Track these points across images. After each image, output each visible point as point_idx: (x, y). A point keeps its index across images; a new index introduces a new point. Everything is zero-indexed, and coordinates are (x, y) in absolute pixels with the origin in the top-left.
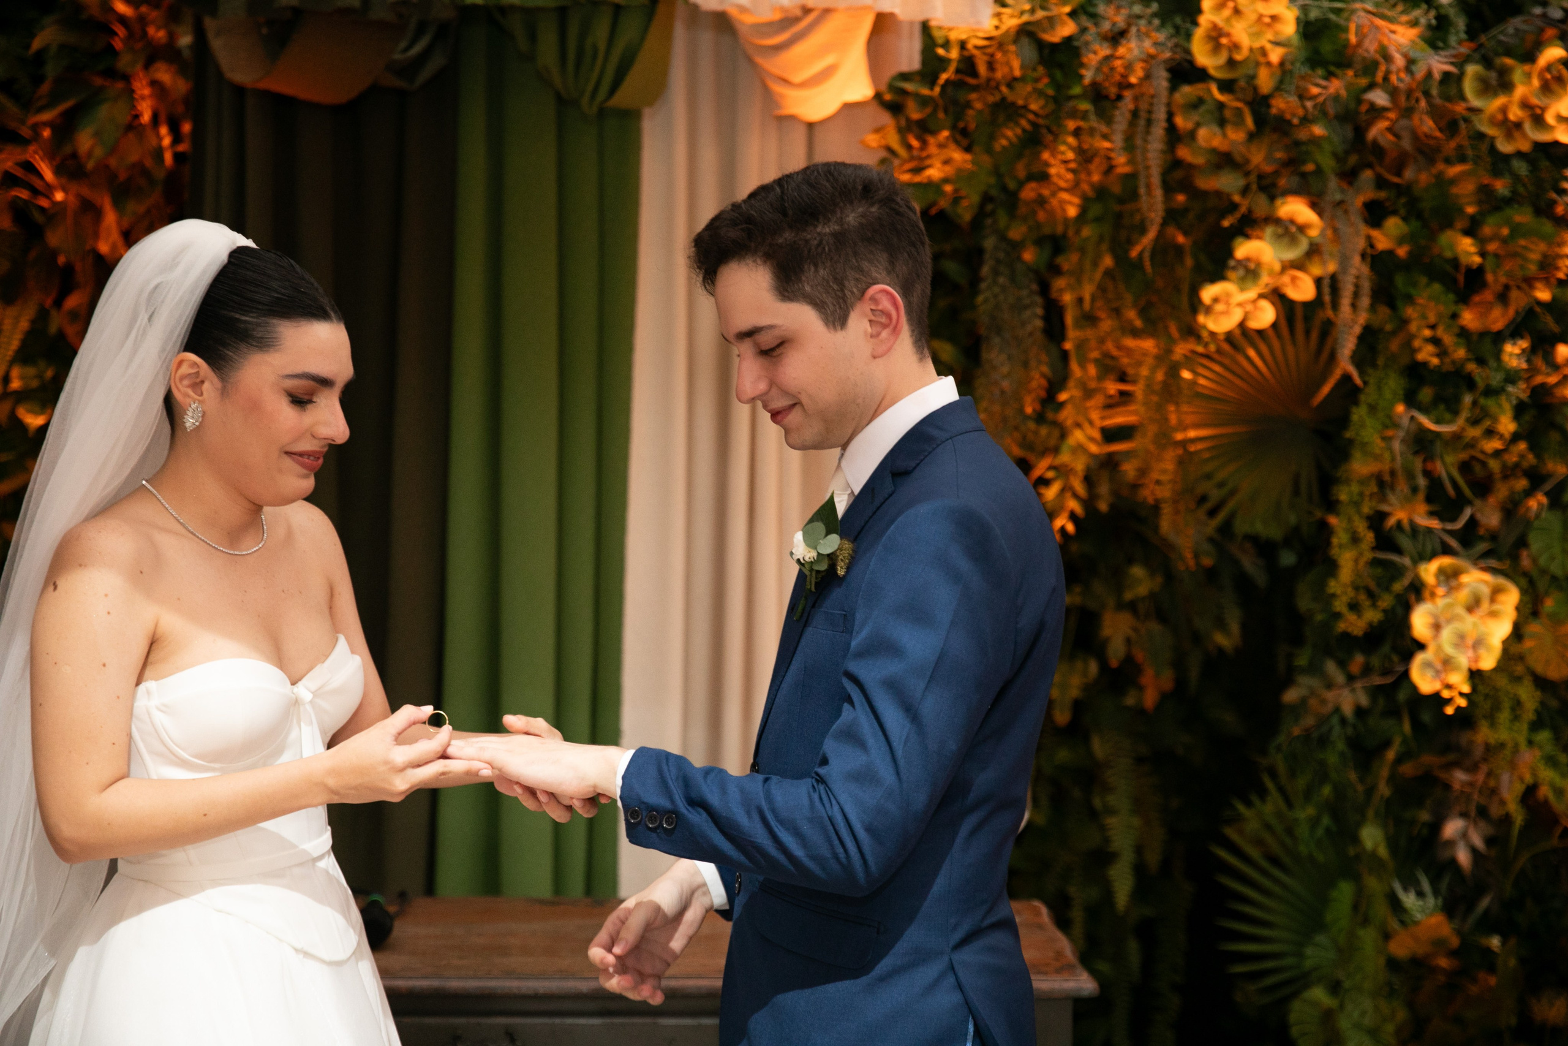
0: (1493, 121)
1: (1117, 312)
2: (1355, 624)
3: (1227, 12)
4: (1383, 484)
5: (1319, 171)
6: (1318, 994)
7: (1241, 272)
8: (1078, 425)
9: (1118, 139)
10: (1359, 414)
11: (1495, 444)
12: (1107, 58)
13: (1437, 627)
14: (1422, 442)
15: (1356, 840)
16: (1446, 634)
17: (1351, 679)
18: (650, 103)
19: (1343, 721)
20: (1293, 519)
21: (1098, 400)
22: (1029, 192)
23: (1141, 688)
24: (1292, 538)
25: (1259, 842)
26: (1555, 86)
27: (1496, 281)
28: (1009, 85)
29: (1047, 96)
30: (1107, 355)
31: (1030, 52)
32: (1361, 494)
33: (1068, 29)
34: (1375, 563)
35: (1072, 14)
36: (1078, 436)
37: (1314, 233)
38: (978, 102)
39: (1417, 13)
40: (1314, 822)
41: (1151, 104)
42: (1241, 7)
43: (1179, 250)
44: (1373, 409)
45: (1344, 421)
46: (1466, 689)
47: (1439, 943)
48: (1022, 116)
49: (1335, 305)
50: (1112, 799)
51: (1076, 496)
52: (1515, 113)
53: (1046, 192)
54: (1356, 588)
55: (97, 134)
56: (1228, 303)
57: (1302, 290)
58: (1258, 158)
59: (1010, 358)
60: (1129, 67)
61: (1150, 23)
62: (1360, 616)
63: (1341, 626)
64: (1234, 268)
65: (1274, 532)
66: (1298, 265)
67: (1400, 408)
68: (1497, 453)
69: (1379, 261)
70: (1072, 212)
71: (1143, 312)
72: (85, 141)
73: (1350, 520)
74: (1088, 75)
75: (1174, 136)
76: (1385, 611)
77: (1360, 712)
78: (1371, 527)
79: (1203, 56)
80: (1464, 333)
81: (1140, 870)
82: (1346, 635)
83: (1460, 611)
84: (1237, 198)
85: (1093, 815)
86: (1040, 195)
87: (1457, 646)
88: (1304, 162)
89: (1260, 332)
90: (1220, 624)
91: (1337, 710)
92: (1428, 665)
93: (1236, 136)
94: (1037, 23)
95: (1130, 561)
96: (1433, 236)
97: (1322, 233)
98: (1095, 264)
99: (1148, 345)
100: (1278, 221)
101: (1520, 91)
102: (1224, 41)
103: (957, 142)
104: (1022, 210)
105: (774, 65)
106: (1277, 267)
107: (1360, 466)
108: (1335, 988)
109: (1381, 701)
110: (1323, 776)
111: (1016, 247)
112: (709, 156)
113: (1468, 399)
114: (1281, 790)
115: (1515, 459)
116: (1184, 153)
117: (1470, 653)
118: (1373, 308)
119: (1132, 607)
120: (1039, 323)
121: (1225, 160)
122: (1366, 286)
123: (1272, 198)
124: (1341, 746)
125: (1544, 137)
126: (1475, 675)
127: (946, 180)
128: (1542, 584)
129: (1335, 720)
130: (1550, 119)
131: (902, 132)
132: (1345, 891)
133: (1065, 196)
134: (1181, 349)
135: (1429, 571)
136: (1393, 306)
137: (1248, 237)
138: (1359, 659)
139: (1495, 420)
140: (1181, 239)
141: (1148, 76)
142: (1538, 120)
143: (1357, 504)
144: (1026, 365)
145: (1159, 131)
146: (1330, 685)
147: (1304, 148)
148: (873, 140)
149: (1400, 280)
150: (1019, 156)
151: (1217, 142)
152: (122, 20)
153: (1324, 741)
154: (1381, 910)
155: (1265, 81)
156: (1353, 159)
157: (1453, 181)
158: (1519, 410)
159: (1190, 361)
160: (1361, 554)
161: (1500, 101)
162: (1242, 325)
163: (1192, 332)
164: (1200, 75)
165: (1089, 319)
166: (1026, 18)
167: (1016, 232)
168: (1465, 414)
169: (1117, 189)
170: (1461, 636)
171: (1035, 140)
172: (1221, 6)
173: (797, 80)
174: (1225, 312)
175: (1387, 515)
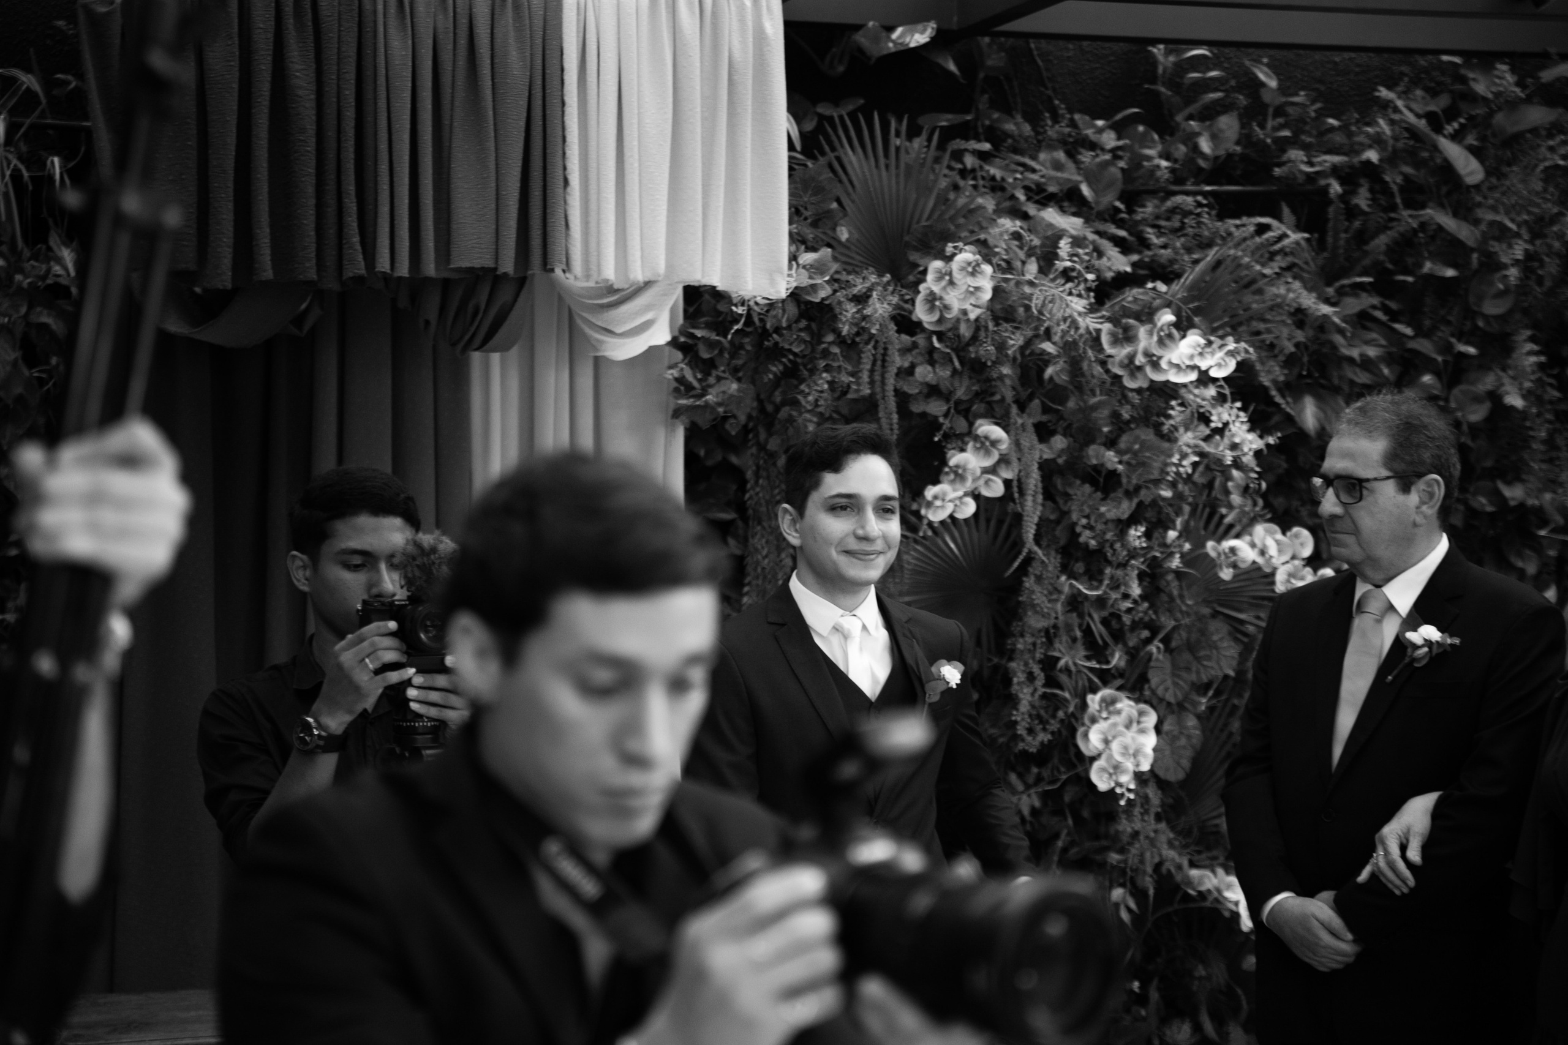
0: (1122, 366)
2: (1032, 743)
3: (944, 283)
4: (1050, 635)
5: (1003, 401)
7: (952, 476)
9: (865, 376)
10: (1029, 583)
11: (1128, 604)
12: (863, 315)
13: (1107, 742)
14: (1075, 602)
16: (1115, 746)
17: (1028, 787)
19: (1023, 819)
26: (1167, 342)
27: (1129, 482)
28: (776, 334)
29: (805, 342)
31: (792, 310)
32: (1034, 644)
34: (1044, 696)
35: (830, 283)
37: (1004, 447)
39: (1070, 285)
41: (886, 349)
42: (955, 281)
44: (1039, 579)
45: (1019, 588)
46: (1133, 786)
48: (785, 356)
49: (1020, 500)
52: (1139, 359)
53: (794, 413)
54: (1032, 716)
56: (943, 500)
57: (996, 489)
58: (961, 390)
59: (767, 542)
61: (885, 289)
62: (1035, 738)
63: (1021, 746)
64: (947, 473)
66: (993, 471)
67: (1063, 578)
68: (1129, 611)
73: (1026, 664)
74: (840, 328)
76: (1053, 733)
77: (1034, 811)
78: (1043, 669)
79: (921, 313)
82: (1024, 752)
83: (1121, 728)
86: (790, 415)
87: (1123, 755)
88: (993, 394)
93: (945, 373)
94: (804, 289)
96: (1083, 449)
97: (1009, 448)
100: (976, 438)
101: (1142, 343)
102: (938, 303)
103: (732, 376)
104: (777, 427)
105: (601, 319)
106: (978, 472)
107: (1035, 622)
111: (772, 456)
113: (1108, 571)
115: (1141, 615)
116: (907, 386)
117: (1132, 759)
118: (1044, 503)
121: (933, 391)
122: (1040, 487)
123: (969, 420)
125: (1158, 377)
126: (1139, 776)
128: (1162, 710)
130: (1164, 364)
131: (692, 367)
133: (808, 416)
135: (1094, 702)
138: (1035, 770)
139: (1127, 585)
141: (883, 328)
142: (1155, 365)
143: (1032, 652)
146: (1014, 792)
147: (993, 383)
148: (668, 374)
149: (1059, 482)
150: (779, 386)
151: (930, 378)
155: (965, 333)
156: (1025, 392)
157: (1095, 408)
158: (1141, 576)
160: (1035, 690)
161: (1127, 350)
162: (951, 516)
164: (917, 327)
166: (796, 284)
167: (773, 444)
168: (1107, 582)
170: (1126, 748)
171: (793, 374)
172: (940, 278)
173: (619, 330)
174: (942, 507)
175: (1058, 659)
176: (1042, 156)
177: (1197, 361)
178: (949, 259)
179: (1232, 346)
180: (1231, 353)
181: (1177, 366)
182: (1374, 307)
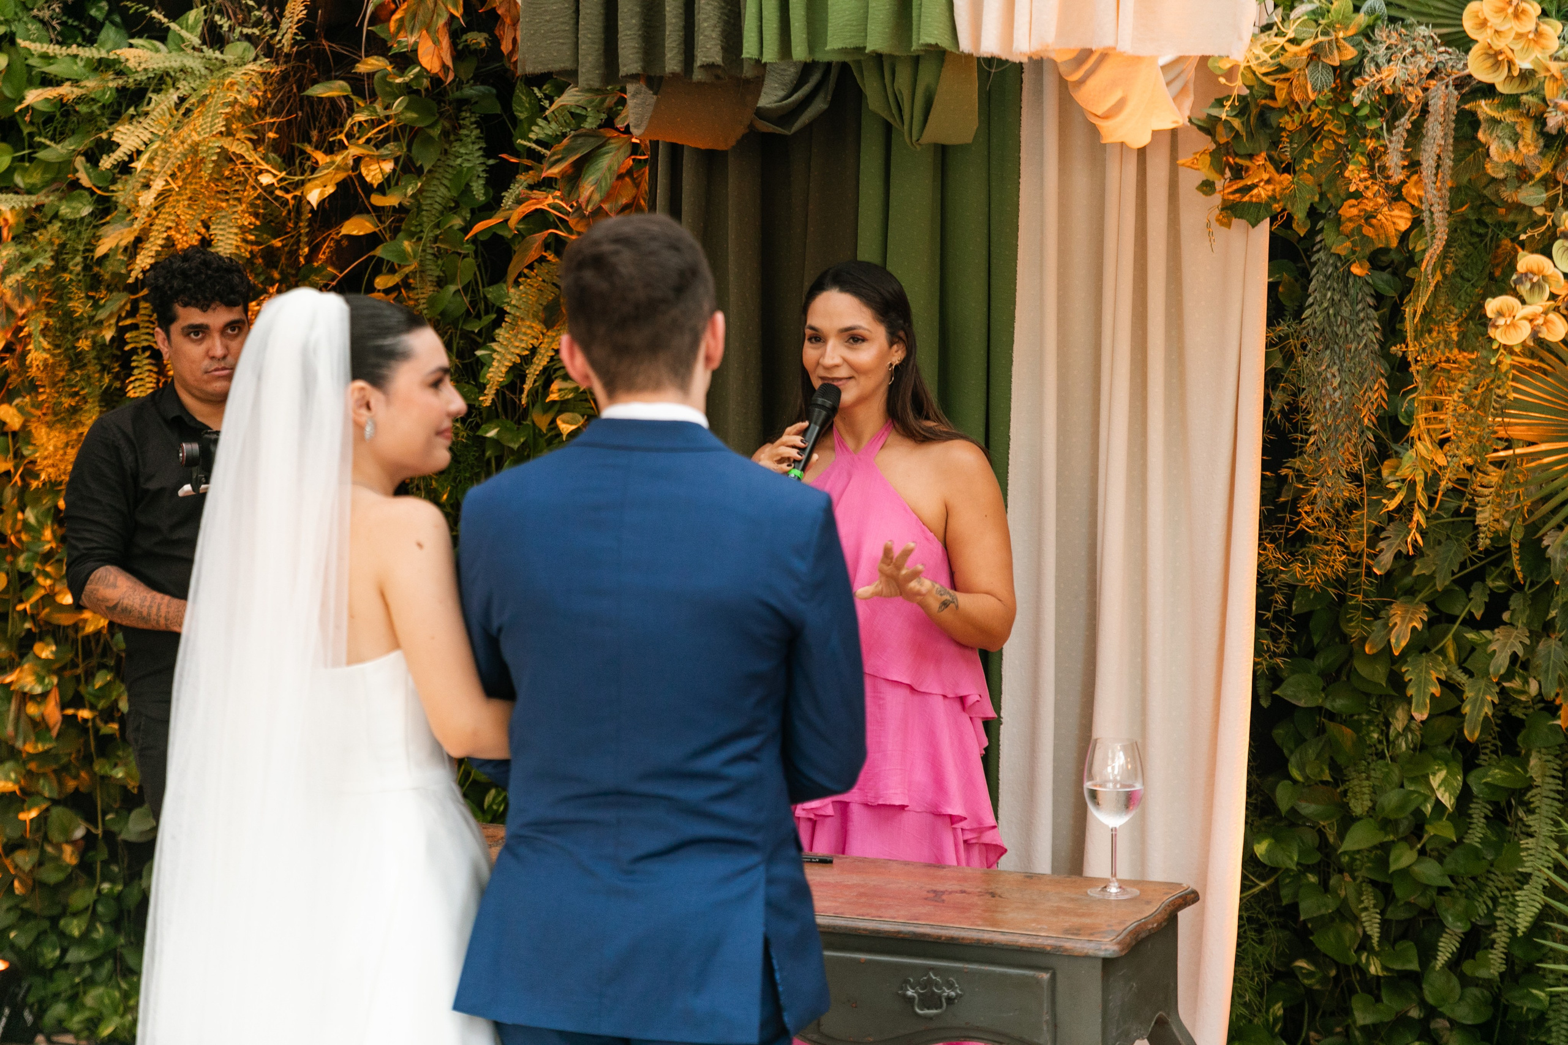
3: (1488, 31)
7: (1527, 285)
22: (1350, 209)
28: (1309, 110)
33: (1348, 53)
36: (1419, 448)
50: (1533, 819)
51: (1421, 507)
53: (1367, 209)
56: (1512, 317)
64: (1518, 282)
70: (1404, 226)
79: (1482, 72)
84: (1541, 212)
86: (1364, 212)
89: (1561, 345)
93: (1529, 148)
94: (1321, 47)
102: (1500, 58)
103: (1274, 164)
104: (1346, 226)
111: (1344, 261)
116: (1489, 167)
121: (1522, 175)
127: (1273, 198)
131: (1214, 155)
144: (1362, 376)
145: (1436, 146)
151: (1512, 156)
162: (1535, 337)
164: (1489, 91)
166: (1307, 44)
171: (1343, 160)
172: (1482, 26)
173: (1103, 113)
174: (1514, 325)
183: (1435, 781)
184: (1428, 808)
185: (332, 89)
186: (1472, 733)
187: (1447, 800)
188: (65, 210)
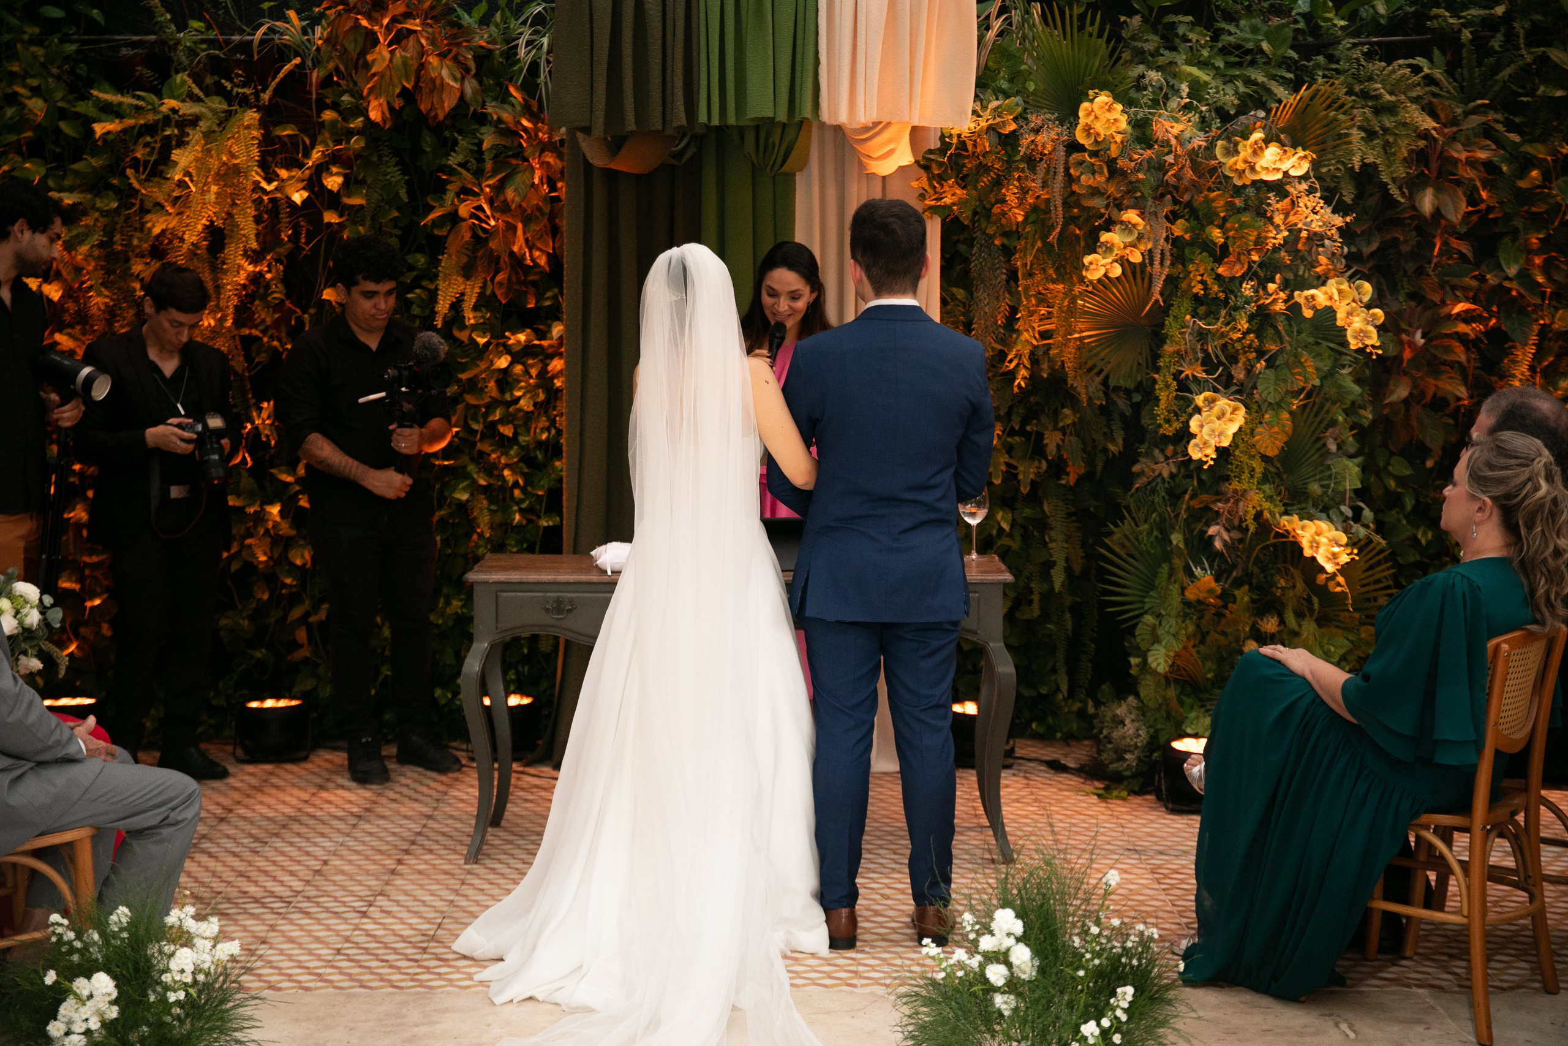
0: (1231, 170)
1: (1044, 270)
2: (1168, 430)
3: (1092, 117)
4: (1180, 356)
5: (1143, 196)
6: (1149, 619)
7: (1104, 249)
8: (1027, 330)
9: (1039, 183)
10: (1168, 321)
11: (1238, 335)
12: (1033, 141)
14: (1202, 336)
15: (1171, 542)
16: (1205, 430)
17: (1167, 458)
18: (801, 170)
19: (1163, 479)
20: (1139, 379)
21: (1035, 318)
22: (996, 210)
23: (1068, 474)
24: (1139, 387)
25: (1123, 546)
26: (1259, 152)
27: (1233, 251)
28: (984, 156)
29: (1003, 161)
30: (1040, 293)
31: (995, 139)
32: (1170, 362)
33: (1013, 126)
34: (1177, 398)
35: (1015, 119)
36: (1026, 336)
37: (1140, 228)
38: (969, 165)
39: (1190, 115)
40: (1150, 534)
41: (1057, 163)
42: (1099, 115)
43: (1077, 237)
44: (1176, 318)
45: (1162, 325)
46: (1214, 456)
47: (1211, 591)
48: (991, 171)
49: (1152, 264)
50: (1053, 533)
51: (1025, 367)
52: (1240, 166)
53: (1005, 209)
54: (1169, 411)
55: (515, 190)
56: (1097, 265)
57: (1136, 258)
58: (1111, 189)
59: (988, 295)
60: (1044, 146)
61: (1054, 123)
62: (1170, 425)
63: (1161, 431)
64: (1100, 247)
65: (1130, 385)
66: (1133, 245)
67: (1188, 317)
68: (1239, 340)
69: (1175, 242)
70: (1020, 219)
71: (1057, 270)
72: (510, 194)
73: (1164, 376)
74: (1022, 150)
75: (1070, 179)
77: (1172, 476)
78: (1174, 379)
79: (1082, 139)
80: (1219, 278)
81: (1068, 570)
82: (1164, 435)
83: (1214, 418)
84: (1103, 211)
85: (1045, 544)
86: (1002, 211)
87: (1210, 435)
88: (1135, 192)
89: (1117, 278)
90: (1113, 440)
91: (1160, 474)
92: (1196, 445)
93: (1101, 179)
94: (997, 124)
95: (1063, 407)
96: (1203, 228)
97: (1144, 228)
98: (1033, 246)
99: (1060, 287)
100: (1122, 222)
101: (1242, 155)
102: (1091, 132)
103: (958, 184)
104: (994, 218)
105: (862, 149)
106: (1122, 246)
107: (1169, 348)
108: (1159, 616)
109: (1183, 470)
110: (1153, 508)
111: (991, 237)
112: (832, 193)
113: (1223, 312)
114: (1133, 519)
115: (1248, 343)
116: (1075, 187)
117: (1217, 439)
118: (1172, 264)
119: (1063, 430)
120: (1004, 277)
121: (1095, 192)
122: (1168, 254)
123: (1120, 210)
124: (1163, 494)
125: (1256, 177)
126: (1218, 449)
127: (954, 204)
128: (1264, 407)
129: (1159, 480)
130: (1258, 168)
131: (929, 179)
132: (1165, 567)
133: (1017, 211)
134: (1078, 289)
135: (1199, 400)
136: (1184, 265)
137: (1109, 230)
138: (1171, 447)
139: (1238, 322)
140: (1078, 232)
141: (1054, 150)
142: (1253, 169)
143: (1168, 367)
144: (997, 298)
145: (1060, 177)
146: (1156, 462)
147: (1135, 185)
148: (915, 184)
149: (1187, 251)
150: (992, 191)
151: (1090, 182)
152: (525, 129)
153: (1154, 491)
154: (1181, 575)
155: (1114, 152)
156: (1161, 190)
157: (1213, 200)
158: (1251, 318)
159: (1081, 295)
160: (1170, 393)
161: (1234, 159)
162: (1106, 275)
163: (1082, 279)
164: (1081, 148)
165: (1031, 275)
166: (990, 122)
167: (990, 231)
168: (1222, 319)
169: (1043, 207)
170: (1213, 431)
171: (998, 183)
172: (1089, 114)
173: (875, 156)
174: (1097, 269)
175: (1182, 372)
176: (1242, 23)
177: (1278, 165)
178: (1092, 101)
179: (1301, 153)
180: (1301, 158)
181: (1267, 168)
182: (1498, 122)
183: (999, 516)
184: (994, 532)
185: (287, 131)
186: (1025, 488)
187: (1006, 526)
188: (99, 204)
